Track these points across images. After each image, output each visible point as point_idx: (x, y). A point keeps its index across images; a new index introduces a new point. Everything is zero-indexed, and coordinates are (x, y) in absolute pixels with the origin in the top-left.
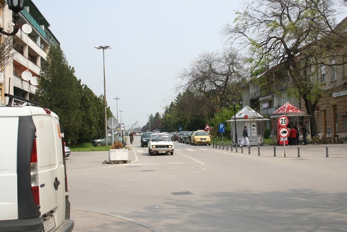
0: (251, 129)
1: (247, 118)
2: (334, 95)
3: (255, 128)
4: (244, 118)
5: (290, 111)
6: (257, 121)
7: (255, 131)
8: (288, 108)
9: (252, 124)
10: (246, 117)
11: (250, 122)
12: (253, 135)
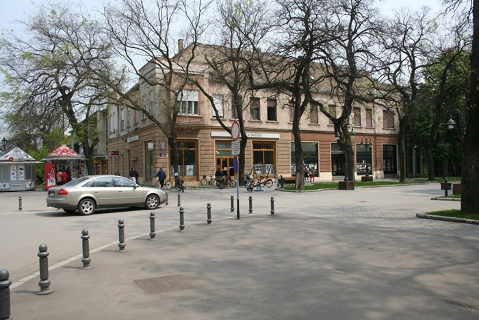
0: (17, 173)
1: (12, 161)
2: (129, 140)
3: (23, 172)
4: (9, 161)
5: (64, 154)
6: (25, 164)
7: (23, 175)
8: (63, 151)
9: (19, 167)
10: (11, 159)
11: (17, 165)
12: (20, 179)
